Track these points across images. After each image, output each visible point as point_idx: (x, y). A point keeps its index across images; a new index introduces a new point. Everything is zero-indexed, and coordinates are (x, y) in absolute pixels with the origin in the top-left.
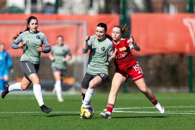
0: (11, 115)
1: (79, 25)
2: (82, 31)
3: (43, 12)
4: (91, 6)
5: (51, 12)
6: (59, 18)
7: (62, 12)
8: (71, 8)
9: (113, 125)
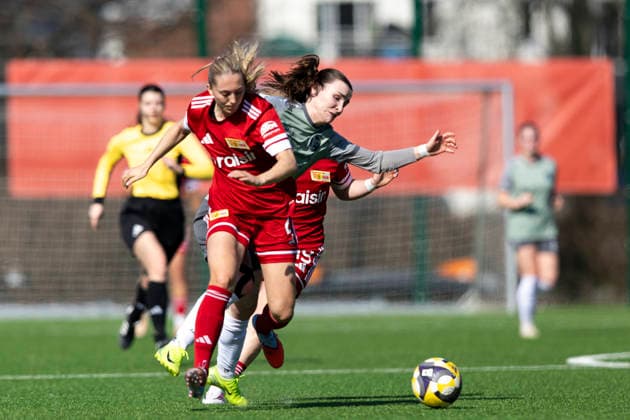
0: (276, 380)
1: (488, 94)
2: (499, 114)
3: (375, 53)
4: (526, 31)
5: (399, 55)
6: (426, 74)
7: (434, 53)
8: (463, 42)
9: (596, 409)
